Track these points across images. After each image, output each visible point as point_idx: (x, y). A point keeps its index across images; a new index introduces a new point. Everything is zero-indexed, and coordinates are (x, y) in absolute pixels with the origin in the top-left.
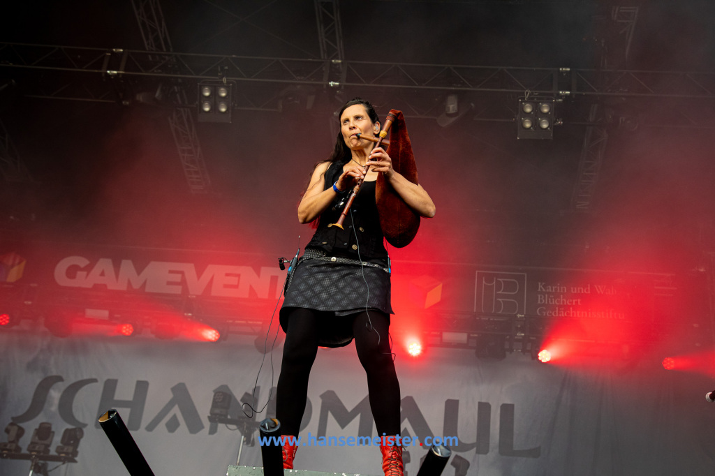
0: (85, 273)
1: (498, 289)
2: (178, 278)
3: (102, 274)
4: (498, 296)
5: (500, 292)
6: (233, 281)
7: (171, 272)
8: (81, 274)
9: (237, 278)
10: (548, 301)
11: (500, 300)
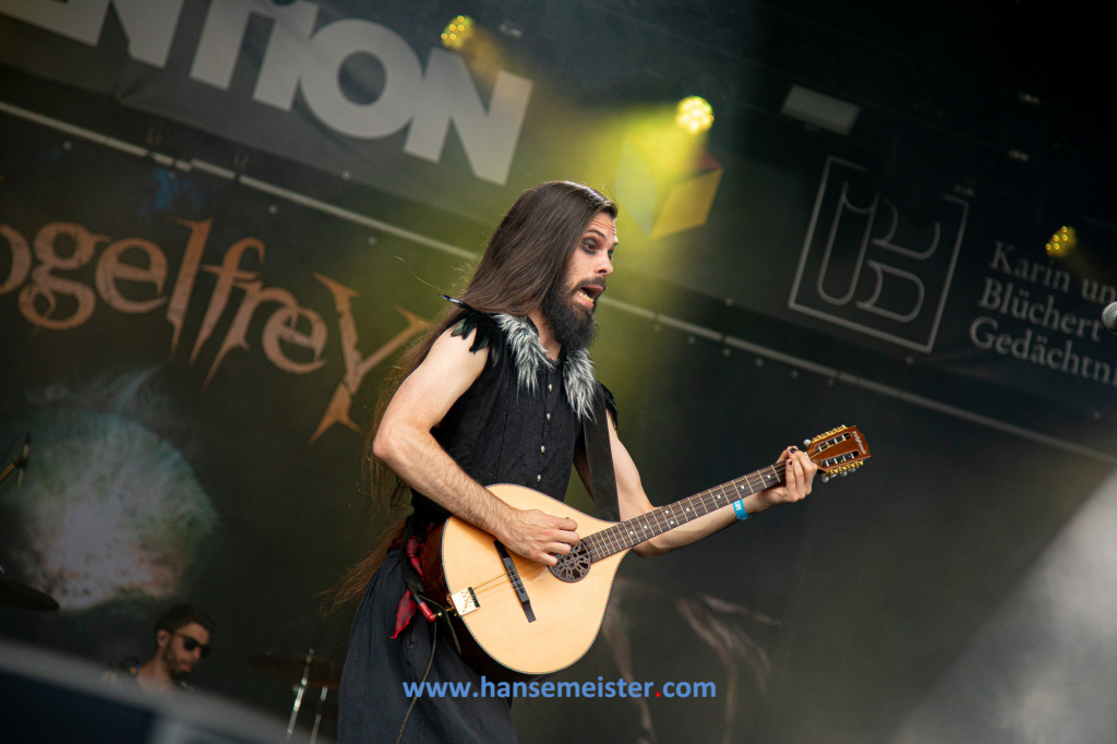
1: (879, 231)
4: (876, 253)
5: (882, 243)
10: (1011, 303)
11: (877, 266)
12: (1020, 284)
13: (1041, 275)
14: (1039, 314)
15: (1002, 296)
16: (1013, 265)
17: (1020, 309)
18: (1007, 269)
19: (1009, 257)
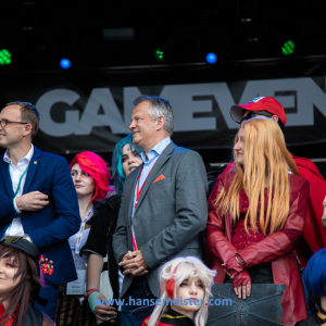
0: (77, 113)
2: (207, 106)
3: (101, 111)
6: (287, 102)
7: (196, 98)
8: (71, 115)
9: (292, 98)
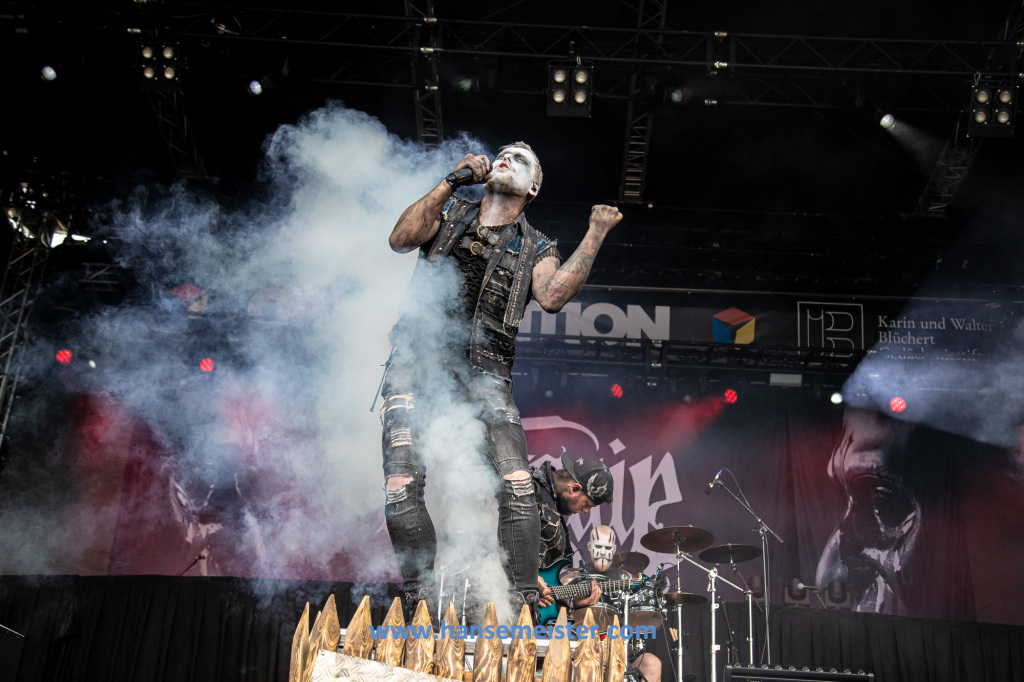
1: (828, 324)
4: (828, 334)
5: (830, 329)
10: (892, 340)
11: (831, 339)
12: (893, 330)
13: (902, 324)
14: (905, 340)
15: (887, 336)
16: (889, 324)
17: (897, 340)
18: (886, 326)
19: (887, 321)
